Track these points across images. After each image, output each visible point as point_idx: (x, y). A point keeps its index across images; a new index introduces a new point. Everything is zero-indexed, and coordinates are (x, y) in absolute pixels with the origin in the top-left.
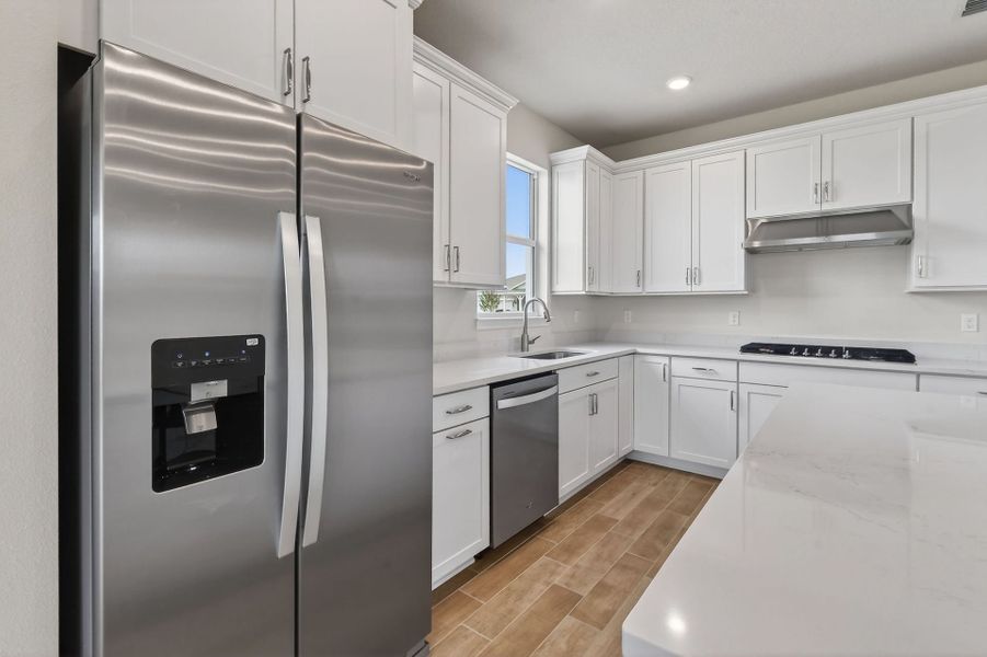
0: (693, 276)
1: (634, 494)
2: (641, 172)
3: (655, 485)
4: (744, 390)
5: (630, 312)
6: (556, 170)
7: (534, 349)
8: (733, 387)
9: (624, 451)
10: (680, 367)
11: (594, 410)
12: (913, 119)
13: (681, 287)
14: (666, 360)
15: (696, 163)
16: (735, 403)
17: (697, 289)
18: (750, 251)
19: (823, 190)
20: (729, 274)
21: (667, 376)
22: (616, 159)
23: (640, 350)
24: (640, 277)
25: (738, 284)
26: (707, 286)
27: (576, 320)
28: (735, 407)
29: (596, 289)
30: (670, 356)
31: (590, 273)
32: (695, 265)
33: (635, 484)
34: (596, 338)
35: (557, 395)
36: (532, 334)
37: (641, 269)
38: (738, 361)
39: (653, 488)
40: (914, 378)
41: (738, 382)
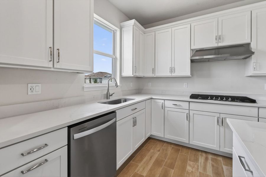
0: (172, 70)
1: (151, 157)
2: (154, 32)
3: (159, 151)
4: (191, 113)
5: (150, 83)
6: (123, 29)
7: (112, 99)
8: (187, 111)
9: (148, 136)
10: (168, 104)
11: (135, 123)
12: (251, 11)
13: (168, 74)
14: (163, 101)
15: (173, 29)
16: (188, 117)
17: (174, 75)
18: (192, 61)
19: (219, 38)
20: (185, 69)
21: (163, 107)
22: (145, 28)
23: (154, 97)
24: (154, 70)
25: (188, 73)
26: (177, 74)
27: (131, 85)
28: (188, 119)
29: (138, 75)
30: (164, 100)
31: (135, 68)
32: (173, 66)
33: (152, 151)
34: (139, 92)
35: (115, 122)
36: (111, 92)
37: (154, 68)
38: (189, 102)
39: (159, 153)
40: (257, 109)
41: (189, 110)
